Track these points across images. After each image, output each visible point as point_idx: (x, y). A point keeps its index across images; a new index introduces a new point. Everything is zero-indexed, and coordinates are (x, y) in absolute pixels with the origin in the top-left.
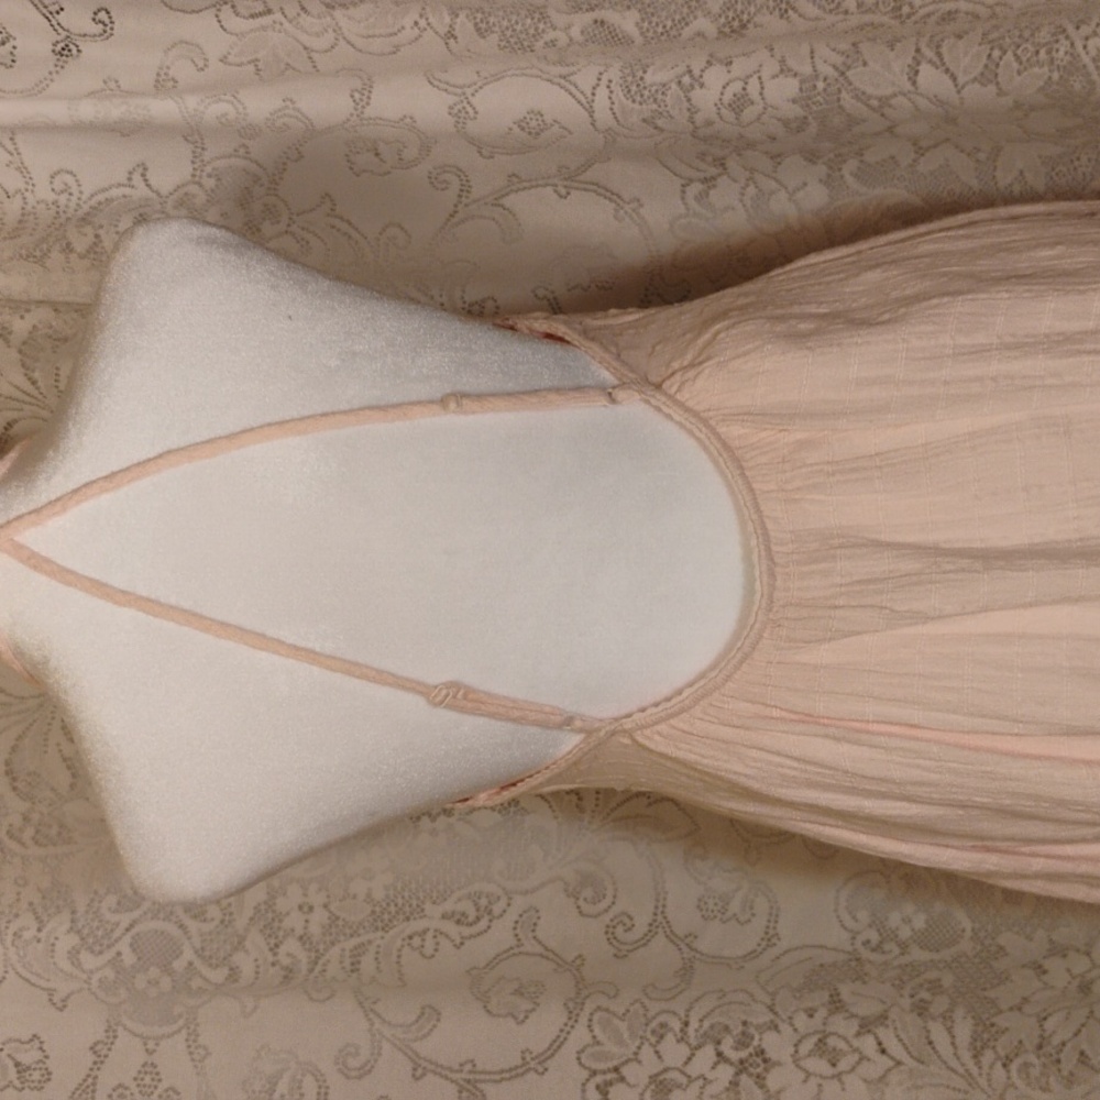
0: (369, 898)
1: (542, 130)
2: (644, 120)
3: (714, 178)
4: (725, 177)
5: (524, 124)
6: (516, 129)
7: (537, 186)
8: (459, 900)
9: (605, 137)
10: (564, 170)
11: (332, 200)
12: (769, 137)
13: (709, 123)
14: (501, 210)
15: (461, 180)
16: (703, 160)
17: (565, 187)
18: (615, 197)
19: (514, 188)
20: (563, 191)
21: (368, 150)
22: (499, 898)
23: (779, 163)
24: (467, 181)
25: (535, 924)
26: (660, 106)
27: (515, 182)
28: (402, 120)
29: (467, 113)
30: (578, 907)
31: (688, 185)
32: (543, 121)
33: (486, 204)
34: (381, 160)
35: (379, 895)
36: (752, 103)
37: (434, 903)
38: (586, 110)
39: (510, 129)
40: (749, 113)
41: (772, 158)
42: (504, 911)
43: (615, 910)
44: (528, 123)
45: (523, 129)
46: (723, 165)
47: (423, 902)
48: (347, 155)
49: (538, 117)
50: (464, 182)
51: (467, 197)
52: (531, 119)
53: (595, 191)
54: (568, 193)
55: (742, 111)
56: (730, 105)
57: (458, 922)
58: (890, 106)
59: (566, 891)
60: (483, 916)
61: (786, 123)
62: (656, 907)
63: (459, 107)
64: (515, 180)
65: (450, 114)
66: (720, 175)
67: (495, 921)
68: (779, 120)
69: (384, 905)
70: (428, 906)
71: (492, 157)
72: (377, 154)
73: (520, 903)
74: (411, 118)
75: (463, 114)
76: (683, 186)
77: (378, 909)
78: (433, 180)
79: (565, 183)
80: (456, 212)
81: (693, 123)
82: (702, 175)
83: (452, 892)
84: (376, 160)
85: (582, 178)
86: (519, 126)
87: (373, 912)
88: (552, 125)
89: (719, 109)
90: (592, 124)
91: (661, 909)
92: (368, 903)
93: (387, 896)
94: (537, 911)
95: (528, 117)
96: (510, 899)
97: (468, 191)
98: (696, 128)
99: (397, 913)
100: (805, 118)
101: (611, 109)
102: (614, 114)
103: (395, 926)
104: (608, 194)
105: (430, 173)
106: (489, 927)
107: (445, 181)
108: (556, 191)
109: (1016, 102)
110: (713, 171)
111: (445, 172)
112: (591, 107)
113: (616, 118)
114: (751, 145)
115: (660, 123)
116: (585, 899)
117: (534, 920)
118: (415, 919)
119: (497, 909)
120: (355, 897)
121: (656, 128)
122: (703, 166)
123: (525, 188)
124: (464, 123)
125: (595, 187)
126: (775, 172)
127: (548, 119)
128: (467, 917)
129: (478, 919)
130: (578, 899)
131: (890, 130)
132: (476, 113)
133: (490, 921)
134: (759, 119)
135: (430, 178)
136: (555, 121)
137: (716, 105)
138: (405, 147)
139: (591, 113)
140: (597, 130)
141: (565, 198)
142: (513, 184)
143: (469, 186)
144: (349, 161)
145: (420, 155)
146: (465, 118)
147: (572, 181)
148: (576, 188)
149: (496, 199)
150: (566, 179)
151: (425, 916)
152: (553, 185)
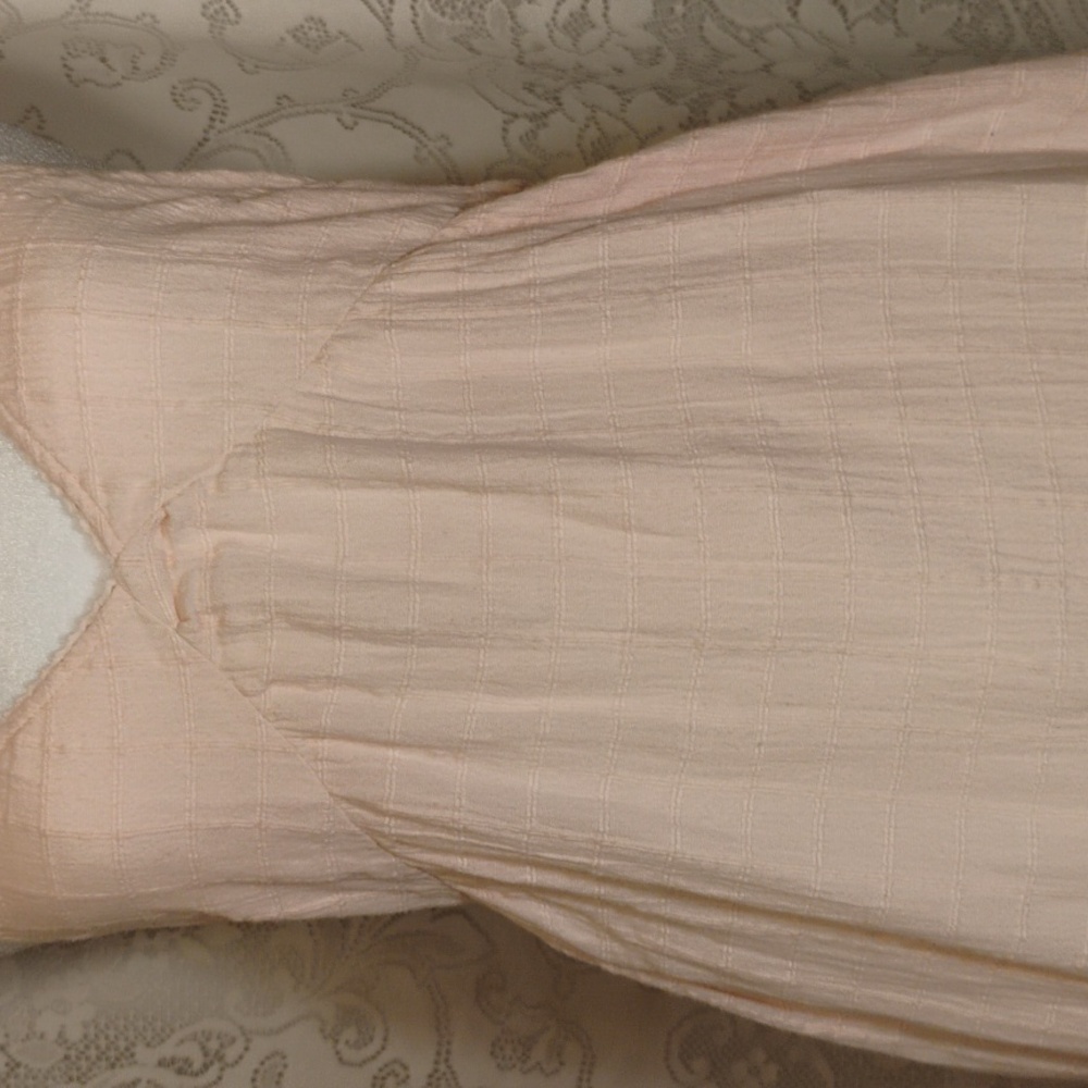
0: (62, 1039)
1: (324, 43)
2: (455, 39)
3: (545, 115)
4: (559, 114)
5: (300, 34)
6: (290, 40)
7: (315, 112)
8: (182, 1041)
9: (405, 57)
10: (351, 94)
11: (40, 116)
12: (615, 69)
13: (539, 48)
14: (266, 140)
15: (215, 99)
16: (531, 91)
17: (352, 115)
18: (416, 132)
19: (284, 113)
20: (348, 120)
21: (92, 54)
22: (233, 1040)
23: (629, 101)
24: (224, 101)
25: (280, 1075)
26: (476, 23)
27: (284, 104)
28: (140, 18)
29: (226, 14)
30: (338, 1053)
31: (512, 122)
32: (325, 32)
33: (247, 132)
34: (110, 67)
35: (74, 1034)
36: (593, 26)
37: (148, 1045)
38: (382, 22)
39: (282, 39)
40: (591, 37)
41: (619, 93)
42: (241, 1057)
43: (386, 1057)
44: (305, 34)
45: (298, 40)
46: (556, 99)
47: (133, 1044)
48: (63, 59)
49: (319, 26)
50: (219, 102)
51: (222, 121)
52: (310, 28)
53: (391, 123)
54: (356, 123)
55: (579, 35)
56: (565, 27)
57: (180, 1072)
58: (765, 41)
59: (322, 1031)
60: (212, 1063)
61: (635, 53)
62: (438, 1054)
63: (217, 6)
64: (285, 102)
65: (204, 15)
66: (552, 111)
67: (228, 1071)
68: (627, 49)
69: (81, 1047)
70: (140, 1050)
71: (256, 72)
72: (103, 60)
73: (261, 1047)
74: (153, 17)
75: (221, 17)
76: (505, 122)
77: (73, 1053)
78: (178, 97)
79: (353, 110)
80: (206, 140)
81: (518, 46)
82: (529, 110)
83: (172, 1031)
84: (101, 66)
85: (372, 105)
86: (294, 36)
87: (67, 1057)
88: (337, 38)
89: (551, 31)
90: (389, 40)
91: (444, 1056)
92: (60, 1045)
93: (85, 1036)
94: (284, 1057)
95: (306, 25)
96: (248, 1040)
97: (223, 114)
98: (522, 52)
99: (99, 1058)
100: (658, 48)
101: (414, 22)
102: (417, 28)
103: (95, 1075)
104: (408, 128)
105: (174, 87)
106: (220, 1078)
107: (193, 99)
108: (339, 120)
109: (919, 45)
110: (546, 106)
111: (193, 87)
112: (388, 18)
113: (419, 34)
114: (592, 77)
115: (476, 43)
116: (347, 1042)
117: (278, 1070)
118: (122, 1066)
119: (231, 1053)
120: (42, 1036)
121: (471, 49)
122: (530, 98)
123: (299, 114)
124: (223, 28)
125: (390, 118)
126: (623, 111)
127: (332, 29)
128: (190, 1065)
129: (206, 1067)
130: (337, 1041)
131: (767, 68)
132: (238, 15)
133: (222, 1069)
134: (601, 46)
135: (173, 94)
136: (341, 33)
137: (547, 25)
138: (142, 53)
139: (387, 22)
140: (395, 47)
141: (352, 129)
142: (284, 108)
143: (225, 108)
144: (65, 66)
145: (162, 63)
146: (223, 21)
147: (362, 108)
148: (365, 118)
149: (261, 126)
150: (353, 106)
151: (135, 1063)
152: (336, 112)
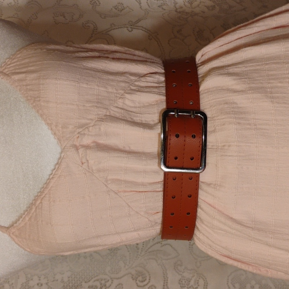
0: (62, 281)
1: (123, 10)
2: (159, 6)
3: (183, 25)
4: (187, 25)
5: (116, 7)
6: (114, 9)
7: (121, 28)
8: (94, 281)
9: (145, 12)
10: (130, 22)
11: (48, 33)
12: (202, 12)
13: (181, 7)
14: (108, 36)
15: (94, 26)
17: (131, 28)
19: (113, 28)
20: (130, 29)
21: (61, 16)
22: (108, 281)
24: (96, 26)
26: (164, 2)
28: (73, 6)
29: (96, 3)
30: (137, 283)
31: (174, 27)
32: (123, 6)
33: (103, 34)
34: (66, 19)
35: (66, 280)
37: (86, 282)
38: (138, 3)
39: (112, 9)
40: (195, 4)
42: (110, 285)
43: (149, 285)
44: (118, 7)
45: (116, 9)
47: (82, 282)
48: (53, 17)
49: (121, 5)
50: (95, 27)
51: (96, 32)
52: (119, 6)
53: (142, 30)
54: (132, 30)
55: (192, 3)
56: (188, 2)
59: (132, 278)
60: (103, 287)
61: (208, 7)
62: (164, 283)
63: (94, 1)
64: (113, 25)
65: (90, 4)
66: (185, 24)
68: (205, 6)
69: (68, 283)
70: (83, 283)
71: (105, 18)
72: (64, 17)
73: (116, 282)
74: (77, 5)
75: (95, 4)
77: (65, 285)
79: (131, 27)
80: (92, 37)
81: (175, 7)
83: (92, 278)
84: (64, 19)
85: (136, 25)
86: (115, 8)
87: (64, 286)
88: (126, 8)
89: (185, 3)
90: (140, 8)
91: (166, 284)
92: (62, 282)
93: (69, 280)
94: (122, 285)
95: (118, 5)
96: (112, 280)
97: (96, 30)
98: (177, 9)
99: (72, 286)
100: (214, 6)
101: (147, 2)
102: (148, 4)
104: (146, 30)
105: (83, 23)
107: (88, 26)
108: (127, 29)
111: (88, 23)
112: (140, 2)
113: (149, 6)
114: (196, 14)
115: (164, 7)
116: (139, 281)
119: (108, 284)
120: (57, 280)
121: (162, 9)
123: (116, 28)
124: (96, 7)
125: (141, 28)
126: (205, 23)
127: (125, 6)
129: (101, 288)
130: (136, 280)
131: (244, 9)
132: (100, 3)
134: (198, 6)
135: (83, 25)
136: (127, 6)
137: (183, 1)
138: (74, 15)
139: (140, 3)
140: (142, 9)
141: (131, 32)
142: (112, 27)
143: (97, 28)
144: (54, 19)
145: (80, 17)
146: (96, 5)
147: (133, 26)
148: (135, 28)
149: (106, 32)
150: (131, 25)
151: (82, 287)
152: (127, 27)
